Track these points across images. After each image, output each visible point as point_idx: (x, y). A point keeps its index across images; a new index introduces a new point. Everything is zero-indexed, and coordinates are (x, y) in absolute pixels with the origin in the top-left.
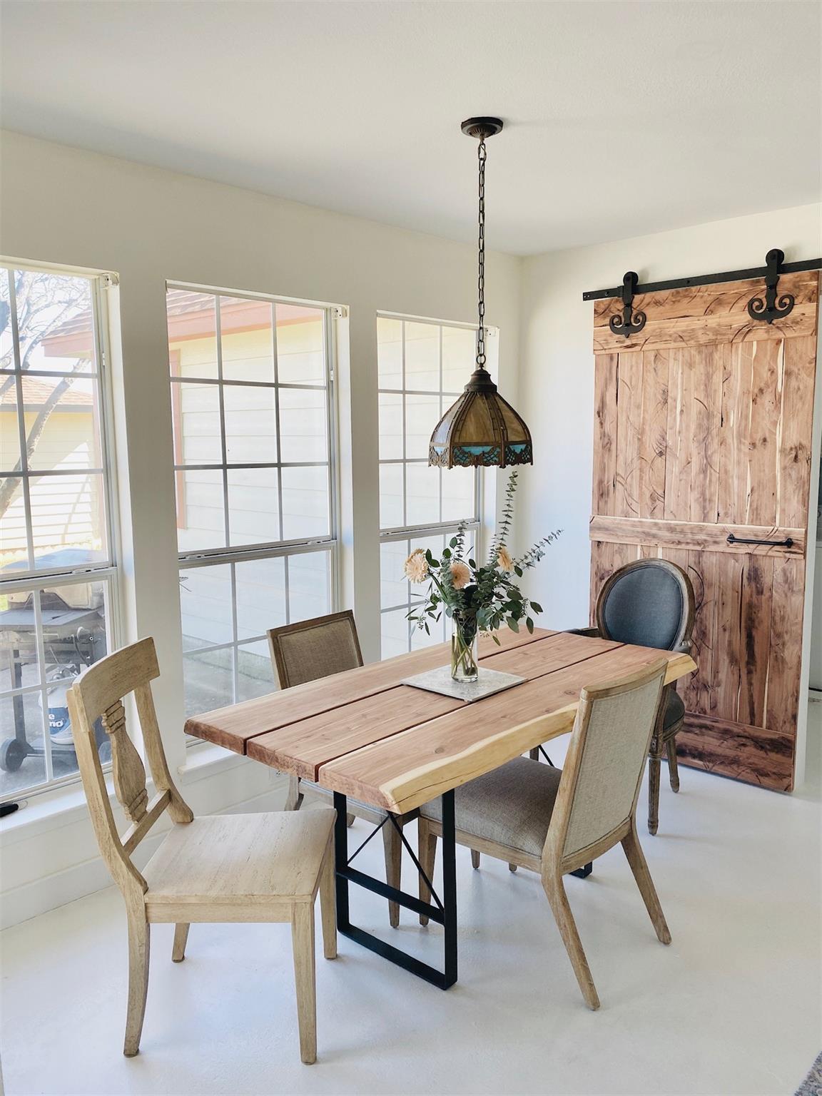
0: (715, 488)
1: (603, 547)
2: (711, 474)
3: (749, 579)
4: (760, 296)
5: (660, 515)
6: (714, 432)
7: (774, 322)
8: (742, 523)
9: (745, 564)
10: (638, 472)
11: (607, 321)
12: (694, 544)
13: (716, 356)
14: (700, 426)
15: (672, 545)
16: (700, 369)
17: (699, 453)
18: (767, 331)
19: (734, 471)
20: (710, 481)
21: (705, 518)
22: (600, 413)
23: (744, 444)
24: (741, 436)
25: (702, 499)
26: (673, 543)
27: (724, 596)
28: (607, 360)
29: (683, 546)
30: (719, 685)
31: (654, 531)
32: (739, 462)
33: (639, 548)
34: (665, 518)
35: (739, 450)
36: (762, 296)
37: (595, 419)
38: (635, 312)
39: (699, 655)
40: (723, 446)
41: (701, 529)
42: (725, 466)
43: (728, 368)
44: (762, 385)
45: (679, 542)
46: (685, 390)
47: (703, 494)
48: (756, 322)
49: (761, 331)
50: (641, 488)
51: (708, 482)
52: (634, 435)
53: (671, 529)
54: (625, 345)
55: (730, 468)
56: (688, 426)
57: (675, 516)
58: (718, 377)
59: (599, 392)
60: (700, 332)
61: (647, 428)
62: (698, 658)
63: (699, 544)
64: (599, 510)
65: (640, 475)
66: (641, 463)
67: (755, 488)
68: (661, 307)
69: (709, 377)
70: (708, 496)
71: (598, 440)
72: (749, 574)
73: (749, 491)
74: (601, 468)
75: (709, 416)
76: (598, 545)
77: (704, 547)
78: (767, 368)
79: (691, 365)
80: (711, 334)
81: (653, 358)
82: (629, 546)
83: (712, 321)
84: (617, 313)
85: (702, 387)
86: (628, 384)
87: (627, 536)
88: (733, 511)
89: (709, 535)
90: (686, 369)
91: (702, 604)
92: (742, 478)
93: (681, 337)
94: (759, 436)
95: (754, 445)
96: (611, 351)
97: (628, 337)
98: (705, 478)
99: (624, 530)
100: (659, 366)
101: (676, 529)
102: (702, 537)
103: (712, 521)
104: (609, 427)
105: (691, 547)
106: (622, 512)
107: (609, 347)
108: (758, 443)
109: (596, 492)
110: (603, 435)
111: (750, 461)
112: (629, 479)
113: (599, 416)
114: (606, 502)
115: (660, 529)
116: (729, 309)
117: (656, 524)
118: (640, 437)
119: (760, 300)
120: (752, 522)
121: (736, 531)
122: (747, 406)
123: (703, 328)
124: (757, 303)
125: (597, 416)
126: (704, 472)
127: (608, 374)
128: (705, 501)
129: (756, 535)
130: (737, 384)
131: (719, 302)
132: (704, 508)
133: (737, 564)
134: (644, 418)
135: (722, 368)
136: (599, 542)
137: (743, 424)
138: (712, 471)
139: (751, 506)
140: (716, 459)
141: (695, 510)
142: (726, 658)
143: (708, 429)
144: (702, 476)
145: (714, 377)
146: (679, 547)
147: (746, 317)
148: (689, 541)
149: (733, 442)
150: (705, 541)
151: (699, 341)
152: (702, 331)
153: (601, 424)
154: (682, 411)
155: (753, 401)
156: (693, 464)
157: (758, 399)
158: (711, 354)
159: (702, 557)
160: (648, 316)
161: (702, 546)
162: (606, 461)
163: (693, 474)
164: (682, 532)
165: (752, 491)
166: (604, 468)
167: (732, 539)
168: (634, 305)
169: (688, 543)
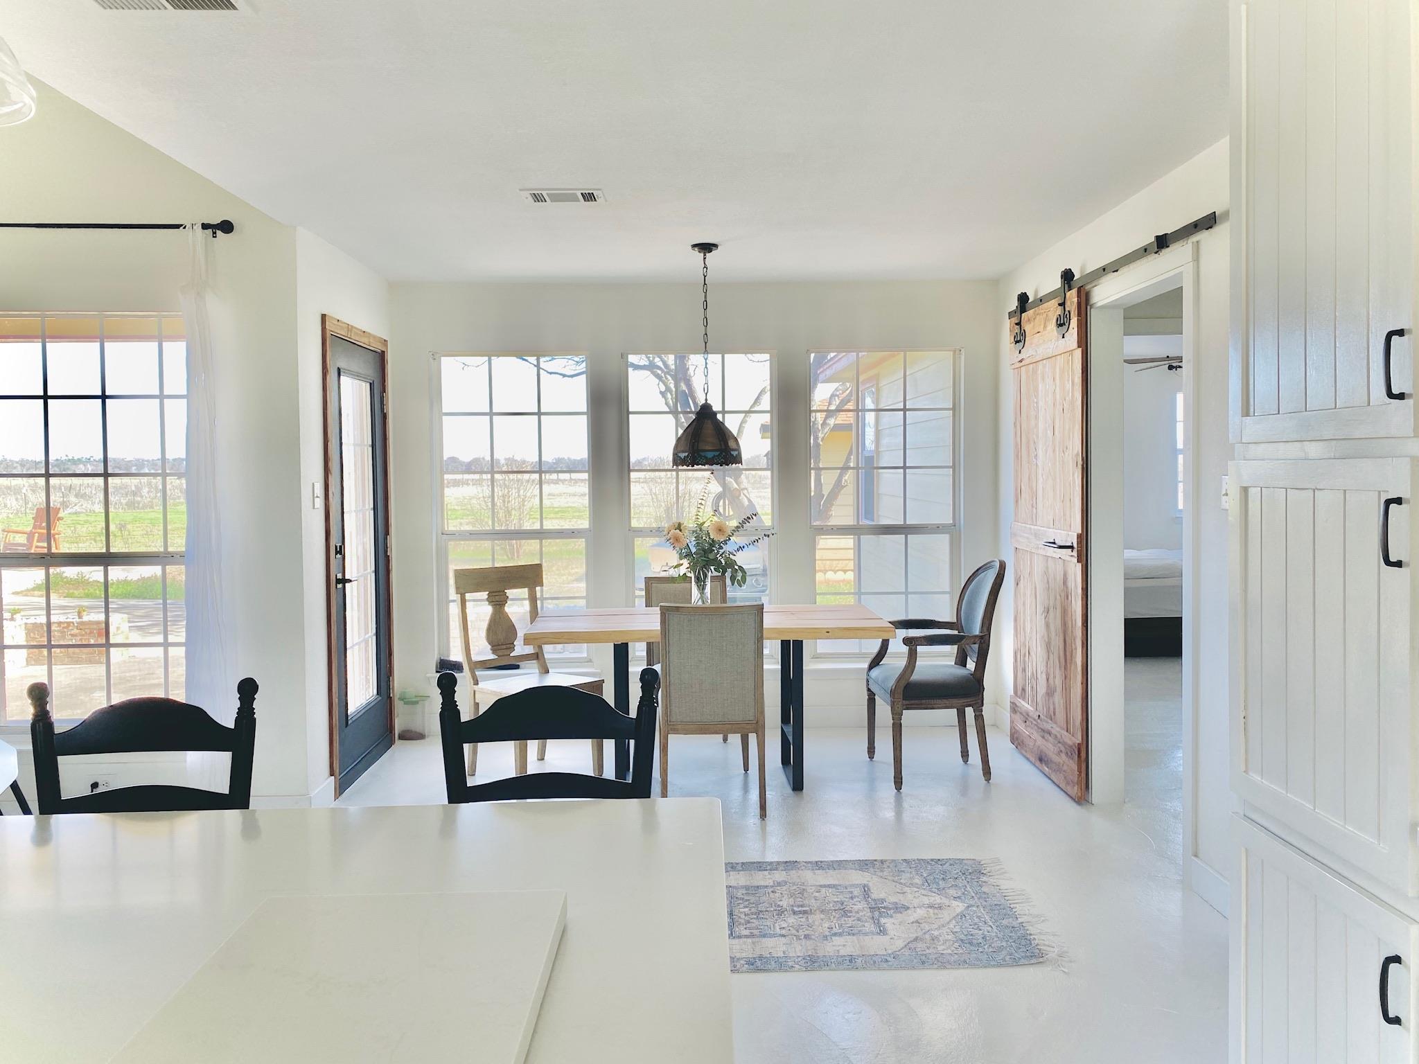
0: (1052, 495)
4: (1060, 313)
10: (1028, 480)
19: (1057, 478)
21: (1049, 523)
22: (1015, 424)
28: (1017, 372)
38: (1022, 330)
42: (1054, 473)
51: (1049, 489)
52: (1026, 444)
54: (1019, 360)
61: (1030, 438)
67: (1064, 495)
68: (1030, 325)
71: (1015, 448)
83: (1046, 336)
84: (1016, 331)
88: (1057, 516)
96: (1017, 366)
97: (1019, 353)
108: (1065, 451)
110: (1016, 444)
113: (1015, 427)
116: (1051, 325)
120: (1063, 527)
121: (1057, 536)
127: (1017, 388)
129: (1063, 540)
131: (1048, 318)
134: (1030, 428)
136: (1016, 548)
138: (1050, 478)
139: (1063, 512)
149: (1057, 451)
153: (1016, 434)
160: (1026, 333)
164: (1039, 537)
165: (1063, 498)
167: (1053, 544)
168: (1022, 323)
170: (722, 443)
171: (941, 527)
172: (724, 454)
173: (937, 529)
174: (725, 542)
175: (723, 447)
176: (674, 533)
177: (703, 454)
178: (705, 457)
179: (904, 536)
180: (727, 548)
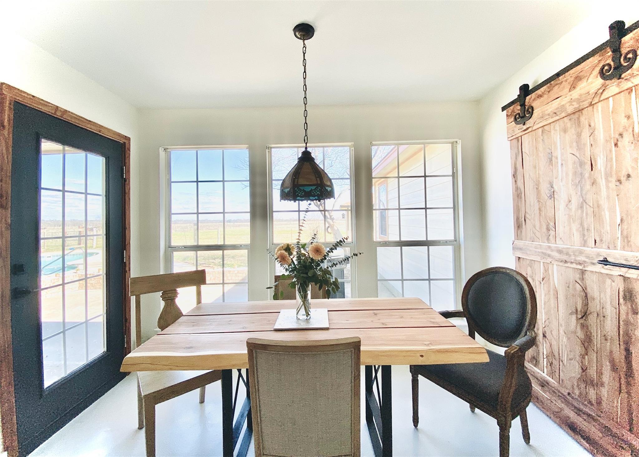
0: (591, 219)
1: (521, 260)
2: (586, 208)
3: (625, 298)
4: (607, 62)
5: (553, 241)
6: (587, 175)
7: (623, 76)
8: (615, 248)
9: (620, 285)
10: (538, 211)
11: (513, 119)
12: (576, 264)
13: (582, 119)
14: (575, 173)
15: (561, 263)
16: (572, 132)
17: (576, 193)
18: (618, 85)
19: (605, 204)
20: (587, 214)
21: (585, 243)
22: (514, 176)
23: (611, 181)
24: (608, 175)
25: (581, 229)
26: (561, 261)
27: (604, 310)
28: (515, 141)
29: (569, 265)
30: (602, 385)
31: (549, 252)
32: (608, 197)
33: (542, 264)
34: (557, 243)
35: (608, 187)
36: (610, 61)
37: (512, 179)
38: (527, 107)
39: (587, 354)
40: (594, 186)
41: (581, 253)
42: (598, 201)
43: (592, 125)
44: (621, 130)
45: (566, 261)
46: (563, 149)
47: (582, 224)
48: (608, 82)
49: (613, 87)
50: (540, 222)
51: (584, 215)
52: (534, 186)
53: (560, 252)
54: (523, 130)
55: (601, 202)
56: (567, 174)
57: (564, 242)
58: (586, 133)
59: (513, 162)
60: (567, 105)
61: (541, 181)
62: (586, 357)
63: (580, 264)
64: (518, 236)
65: (540, 212)
66: (539, 204)
67: (624, 218)
68: (542, 98)
69: (579, 135)
70: (586, 226)
71: (514, 191)
72: (624, 295)
73: (619, 221)
74: (517, 210)
75: (582, 164)
76: (519, 260)
77: (584, 267)
78: (623, 115)
79: (565, 131)
80: (574, 103)
81: (541, 133)
82: (536, 262)
83: (575, 94)
84: (517, 112)
85: (575, 144)
86: (528, 154)
87: (532, 255)
88: (607, 238)
89: (588, 257)
90: (562, 133)
91: (587, 314)
92: (612, 210)
93: (556, 113)
94: (624, 173)
95: (620, 181)
96: (517, 136)
97: (524, 125)
98: (583, 212)
99: (530, 250)
100: (545, 137)
101: (563, 251)
102: (581, 258)
103: (590, 246)
104: (520, 184)
105: (574, 266)
106: (531, 239)
107: (515, 134)
108: (623, 179)
109: (516, 225)
110: (517, 189)
111: (618, 195)
112: (533, 216)
113: (514, 177)
114: (521, 232)
115: (552, 251)
116: (586, 80)
117: (549, 247)
118: (537, 187)
119: (609, 65)
120: (624, 247)
121: (608, 255)
122: (611, 151)
123: (569, 102)
124: (606, 68)
125: (513, 177)
126: (582, 207)
127: (517, 152)
128: (584, 231)
129: (626, 260)
130: (601, 135)
131: (578, 79)
132: (584, 235)
133: (613, 283)
134: (539, 174)
135: (587, 126)
136: (519, 258)
137: (609, 166)
138: (588, 206)
139: (621, 234)
140: (590, 198)
141: (577, 238)
142: (608, 363)
143: (581, 174)
144: (580, 211)
145: (583, 134)
146: (566, 265)
147: (600, 81)
148: (572, 261)
149: (602, 182)
150: (585, 262)
151: (567, 112)
152: (569, 104)
153: (516, 181)
154: (562, 164)
155: (615, 145)
156: (573, 201)
157: (619, 144)
158: (578, 118)
159: (585, 274)
160: (534, 108)
161: (583, 265)
162: (519, 205)
163: (573, 210)
164: (567, 254)
165: (622, 220)
166: (519, 210)
167: (605, 262)
168: (526, 104)
169: (572, 263)
170: (318, 179)
171: (448, 242)
172: (319, 188)
173: (446, 243)
174: (322, 261)
175: (319, 182)
176: (281, 253)
177: (302, 188)
178: (304, 190)
179: (427, 247)
180: (324, 265)
